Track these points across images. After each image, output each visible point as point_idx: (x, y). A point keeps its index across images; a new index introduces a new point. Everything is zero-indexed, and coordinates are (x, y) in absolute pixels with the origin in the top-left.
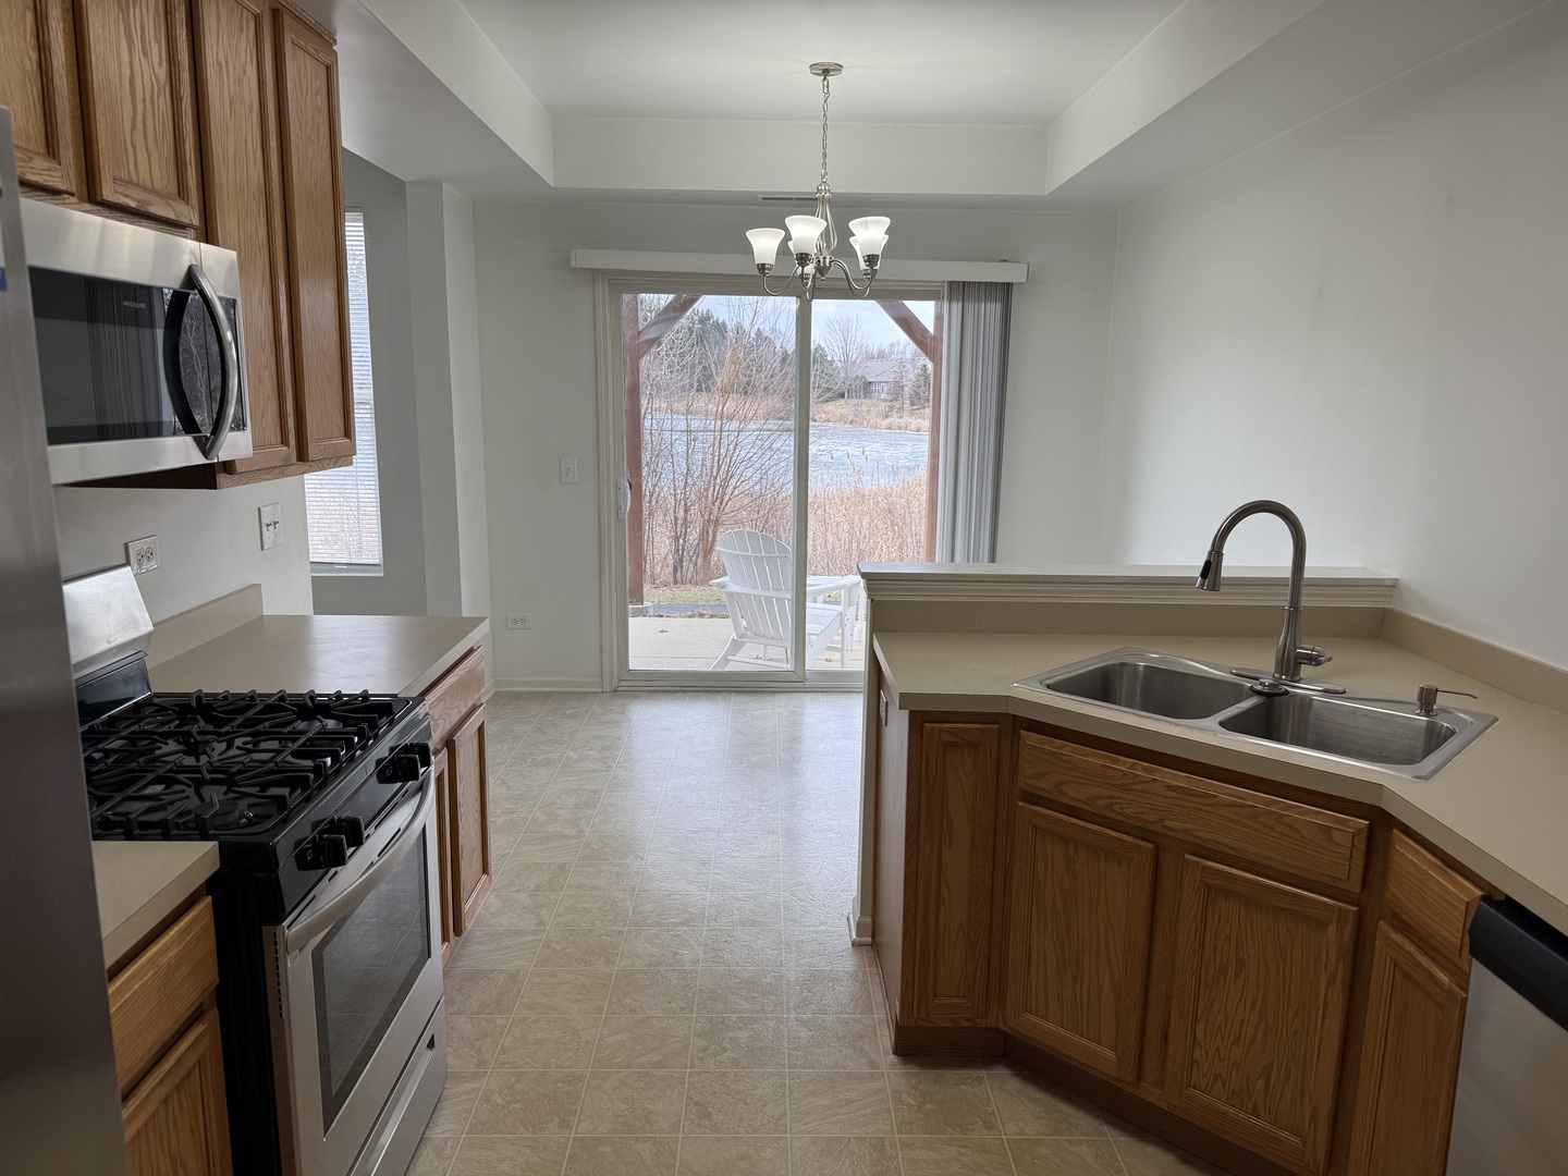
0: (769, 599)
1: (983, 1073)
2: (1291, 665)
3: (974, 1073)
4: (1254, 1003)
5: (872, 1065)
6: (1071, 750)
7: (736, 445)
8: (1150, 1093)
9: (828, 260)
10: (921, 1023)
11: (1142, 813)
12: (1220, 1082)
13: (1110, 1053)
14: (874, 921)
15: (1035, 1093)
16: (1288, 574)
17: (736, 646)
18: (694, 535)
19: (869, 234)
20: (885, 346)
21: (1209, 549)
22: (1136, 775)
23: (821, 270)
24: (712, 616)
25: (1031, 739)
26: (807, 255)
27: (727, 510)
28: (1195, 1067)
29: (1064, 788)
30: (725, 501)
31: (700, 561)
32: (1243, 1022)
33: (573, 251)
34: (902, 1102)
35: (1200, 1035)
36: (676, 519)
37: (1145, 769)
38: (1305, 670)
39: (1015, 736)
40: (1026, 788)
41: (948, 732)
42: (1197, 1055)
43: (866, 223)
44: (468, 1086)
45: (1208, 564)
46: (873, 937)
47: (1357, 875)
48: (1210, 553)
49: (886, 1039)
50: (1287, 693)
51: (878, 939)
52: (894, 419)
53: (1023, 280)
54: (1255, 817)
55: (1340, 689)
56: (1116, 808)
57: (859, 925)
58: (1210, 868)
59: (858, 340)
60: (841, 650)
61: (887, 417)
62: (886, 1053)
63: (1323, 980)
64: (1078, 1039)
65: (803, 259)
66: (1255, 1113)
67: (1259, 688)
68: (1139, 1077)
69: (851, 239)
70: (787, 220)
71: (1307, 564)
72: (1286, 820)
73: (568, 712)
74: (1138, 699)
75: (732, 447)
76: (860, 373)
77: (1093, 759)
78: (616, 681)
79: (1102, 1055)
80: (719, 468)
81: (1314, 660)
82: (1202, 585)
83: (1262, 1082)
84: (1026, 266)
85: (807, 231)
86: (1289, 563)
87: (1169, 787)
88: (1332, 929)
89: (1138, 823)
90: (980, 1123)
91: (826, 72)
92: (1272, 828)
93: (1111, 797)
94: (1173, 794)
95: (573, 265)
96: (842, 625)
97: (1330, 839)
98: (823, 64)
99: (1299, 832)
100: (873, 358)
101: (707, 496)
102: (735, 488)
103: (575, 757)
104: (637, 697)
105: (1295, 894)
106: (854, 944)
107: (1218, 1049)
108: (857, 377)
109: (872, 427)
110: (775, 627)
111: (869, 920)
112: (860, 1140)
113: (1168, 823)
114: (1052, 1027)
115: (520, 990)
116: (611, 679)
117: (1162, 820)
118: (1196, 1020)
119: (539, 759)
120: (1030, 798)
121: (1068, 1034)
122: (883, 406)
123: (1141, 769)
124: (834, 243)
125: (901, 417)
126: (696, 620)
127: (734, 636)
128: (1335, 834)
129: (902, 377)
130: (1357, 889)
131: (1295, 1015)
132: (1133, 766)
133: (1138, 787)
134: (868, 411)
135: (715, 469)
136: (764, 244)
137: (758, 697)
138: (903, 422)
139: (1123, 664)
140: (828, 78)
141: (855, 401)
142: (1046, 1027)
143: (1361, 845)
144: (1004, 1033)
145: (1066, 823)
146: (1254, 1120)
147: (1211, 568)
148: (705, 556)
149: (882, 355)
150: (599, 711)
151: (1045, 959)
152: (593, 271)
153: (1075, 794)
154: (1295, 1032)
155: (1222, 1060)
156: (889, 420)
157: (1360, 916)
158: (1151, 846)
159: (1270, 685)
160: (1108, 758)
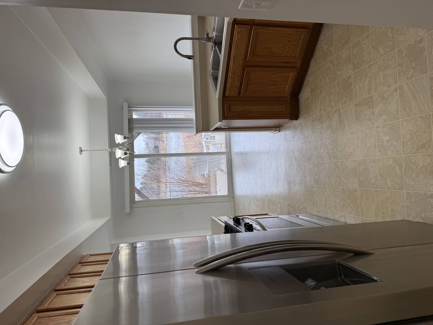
0: (209, 163)
1: (300, 100)
2: (209, 39)
3: (300, 102)
4: (276, 45)
5: (299, 125)
6: (228, 85)
7: (173, 178)
8: (299, 64)
9: (126, 148)
10: (289, 114)
11: (239, 70)
12: (294, 51)
13: (291, 74)
14: (274, 127)
15: (303, 89)
16: (191, 41)
17: (222, 170)
18: (197, 189)
19: (119, 139)
20: (144, 143)
21: (185, 58)
22: (232, 71)
23: (128, 150)
24: (216, 179)
25: (227, 94)
26: (125, 153)
27: (190, 180)
28: (292, 56)
29: (236, 86)
30: (187, 180)
31: (204, 186)
32: (280, 47)
33: (126, 213)
34: (305, 117)
35: (284, 55)
36: (193, 194)
37: (230, 70)
38: (210, 36)
39: (227, 97)
40: (237, 94)
41: (227, 111)
42: (289, 56)
43: (117, 139)
44: (308, 210)
45: (188, 58)
46: (277, 128)
47: (247, 26)
48: (186, 58)
49: (295, 122)
50: (215, 40)
51: (278, 126)
52: (164, 139)
53: (127, 103)
54: (237, 47)
55: (213, 28)
56: (239, 75)
57: (275, 131)
58: (249, 55)
59: (143, 150)
60: (221, 144)
61: (164, 141)
62: (297, 122)
63: (269, 31)
64: (289, 80)
65: (126, 154)
66: (299, 43)
67: (214, 46)
68: (295, 67)
69: (120, 143)
70: (117, 158)
71: (189, 37)
72: (237, 41)
73: (238, 208)
74: (217, 71)
75: (173, 180)
76: (152, 149)
77: (229, 80)
78: (231, 198)
79: (292, 75)
80: (179, 182)
81: (208, 34)
82: (192, 59)
83: (292, 42)
84: (124, 102)
85: (119, 153)
86: (189, 40)
87: (233, 64)
88: (258, 30)
89: (242, 71)
90: (308, 100)
91: (81, 151)
92: (239, 43)
93: (237, 76)
94: (235, 64)
95: (129, 212)
96: (215, 144)
97: (240, 32)
98: (80, 151)
99: (239, 38)
100: (148, 146)
101: (187, 186)
102: (184, 178)
103: (247, 203)
104: (234, 192)
105: (252, 38)
106: (279, 132)
107: (287, 51)
108: (153, 150)
109: (167, 145)
110: (216, 161)
111: (274, 129)
112: (312, 125)
113: (241, 64)
114: (288, 86)
115: (291, 203)
116: (230, 199)
117: (240, 66)
118: (281, 56)
119: (248, 212)
120: (239, 93)
121: (289, 83)
122: (161, 142)
123: (230, 71)
124: (121, 147)
125: (164, 137)
126: (217, 183)
127: (219, 171)
128: (239, 31)
129: (153, 138)
130: (249, 26)
131: (277, 37)
132: (230, 72)
133: (234, 71)
134: (163, 146)
135: (179, 183)
136: (122, 164)
137: (232, 163)
138: (165, 137)
139: (212, 75)
140: (83, 150)
141: (160, 150)
142: (287, 88)
143: (240, 26)
144: (291, 96)
145: (244, 85)
146: (300, 43)
147: (189, 57)
148: (202, 185)
149: (147, 144)
150: (237, 200)
151: (273, 89)
152: (130, 208)
153: (237, 84)
154: (281, 36)
155: (289, 51)
156: (165, 141)
157: (254, 25)
158: (246, 68)
159: (213, 43)
160: (229, 78)
